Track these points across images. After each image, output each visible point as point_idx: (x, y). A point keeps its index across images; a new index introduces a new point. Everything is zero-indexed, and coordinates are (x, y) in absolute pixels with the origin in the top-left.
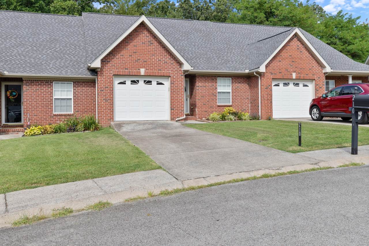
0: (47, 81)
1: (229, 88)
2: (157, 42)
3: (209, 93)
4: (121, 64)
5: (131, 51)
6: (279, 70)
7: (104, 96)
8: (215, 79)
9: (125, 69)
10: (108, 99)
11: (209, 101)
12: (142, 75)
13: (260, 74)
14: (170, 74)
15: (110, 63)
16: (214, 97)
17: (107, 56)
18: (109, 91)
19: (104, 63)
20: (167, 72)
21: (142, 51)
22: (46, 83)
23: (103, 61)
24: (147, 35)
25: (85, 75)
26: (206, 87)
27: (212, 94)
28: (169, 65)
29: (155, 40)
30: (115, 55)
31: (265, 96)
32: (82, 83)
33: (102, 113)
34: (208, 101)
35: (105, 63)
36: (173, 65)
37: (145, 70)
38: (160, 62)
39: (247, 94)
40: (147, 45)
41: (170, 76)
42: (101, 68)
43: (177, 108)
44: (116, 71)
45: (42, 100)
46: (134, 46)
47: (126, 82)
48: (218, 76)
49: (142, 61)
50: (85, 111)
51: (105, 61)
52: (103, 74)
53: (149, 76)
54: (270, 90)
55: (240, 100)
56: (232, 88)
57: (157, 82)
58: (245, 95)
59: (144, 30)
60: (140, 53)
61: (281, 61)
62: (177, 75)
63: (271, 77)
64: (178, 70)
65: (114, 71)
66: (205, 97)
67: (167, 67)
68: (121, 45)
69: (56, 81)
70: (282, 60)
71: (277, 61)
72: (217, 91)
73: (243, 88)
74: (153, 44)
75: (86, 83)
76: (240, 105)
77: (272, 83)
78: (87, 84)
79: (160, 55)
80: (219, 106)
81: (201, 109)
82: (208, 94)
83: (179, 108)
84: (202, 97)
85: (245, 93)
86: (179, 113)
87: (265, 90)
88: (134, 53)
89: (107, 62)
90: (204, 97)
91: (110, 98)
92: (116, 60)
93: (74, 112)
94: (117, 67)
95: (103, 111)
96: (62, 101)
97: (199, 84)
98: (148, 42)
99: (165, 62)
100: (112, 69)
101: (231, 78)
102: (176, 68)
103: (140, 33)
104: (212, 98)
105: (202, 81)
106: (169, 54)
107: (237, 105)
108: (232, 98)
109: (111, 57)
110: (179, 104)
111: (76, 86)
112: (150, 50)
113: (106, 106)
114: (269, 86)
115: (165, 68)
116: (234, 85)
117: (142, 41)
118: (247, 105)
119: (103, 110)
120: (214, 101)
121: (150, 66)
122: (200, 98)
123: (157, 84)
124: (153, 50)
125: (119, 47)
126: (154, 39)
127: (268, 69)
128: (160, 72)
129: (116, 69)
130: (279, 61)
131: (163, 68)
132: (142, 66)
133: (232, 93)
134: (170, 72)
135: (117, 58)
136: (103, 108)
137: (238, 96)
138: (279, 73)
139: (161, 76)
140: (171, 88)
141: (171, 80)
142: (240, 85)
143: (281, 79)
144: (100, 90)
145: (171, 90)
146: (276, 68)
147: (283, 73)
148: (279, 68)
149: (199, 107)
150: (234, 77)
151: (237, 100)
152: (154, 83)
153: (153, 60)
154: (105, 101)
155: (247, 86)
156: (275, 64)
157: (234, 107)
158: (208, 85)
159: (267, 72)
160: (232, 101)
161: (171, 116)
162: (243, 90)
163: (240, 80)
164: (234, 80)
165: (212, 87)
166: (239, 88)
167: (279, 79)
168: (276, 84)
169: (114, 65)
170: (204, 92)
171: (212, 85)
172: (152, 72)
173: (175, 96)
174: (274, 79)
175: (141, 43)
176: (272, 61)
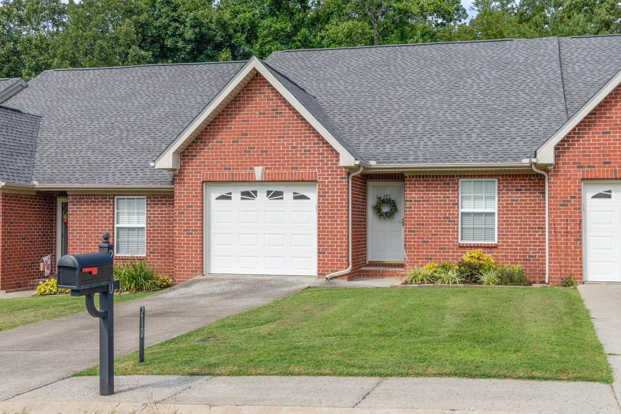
0: (103, 195)
1: (489, 202)
3: (437, 214)
4: (217, 159)
5: (238, 131)
6: (604, 155)
8: (452, 184)
9: (225, 169)
10: (192, 230)
11: (437, 235)
12: (257, 179)
14: (316, 177)
15: (196, 159)
16: (449, 225)
17: (192, 146)
18: (194, 215)
19: (185, 159)
20: (309, 173)
21: (259, 131)
22: (102, 198)
23: (184, 156)
24: (269, 96)
25: (160, 183)
26: (429, 201)
27: (444, 218)
28: (314, 157)
30: (205, 142)
31: (560, 224)
32: (161, 198)
33: (181, 257)
34: (433, 235)
35: (188, 159)
36: (323, 157)
37: (263, 169)
38: (296, 151)
39: (540, 218)
40: (268, 117)
41: (317, 181)
42: (181, 169)
43: (332, 250)
44: (207, 174)
46: (243, 121)
47: (233, 196)
48: (461, 176)
49: (258, 152)
50: (165, 253)
51: (188, 156)
52: (184, 180)
53: (272, 181)
54: (576, 209)
55: (519, 232)
56: (498, 204)
57: (294, 193)
58: (535, 221)
59: (264, 86)
60: (255, 134)
61: (609, 133)
62: (332, 178)
63: (577, 175)
64: (335, 166)
65: (203, 174)
66: (426, 225)
67: (309, 161)
68: (219, 122)
69: (118, 195)
70: (611, 129)
71: (598, 133)
72: (457, 211)
73: (527, 204)
74: (281, 113)
75: (169, 197)
76: (521, 246)
77: (580, 190)
79: (296, 137)
80: (462, 247)
81: (418, 252)
82: (435, 218)
83: (337, 250)
84: (418, 225)
85: (535, 214)
86: (337, 260)
87: (559, 209)
88: (242, 135)
89: (192, 156)
90: (423, 225)
91: (195, 227)
92: (209, 152)
93: (147, 253)
94: (209, 166)
95: (184, 254)
96: (130, 232)
97: (411, 194)
98: (272, 110)
99: (305, 151)
100: (200, 169)
101: (496, 180)
102: (330, 163)
103: (256, 93)
104: (446, 228)
105: (420, 187)
107: (512, 246)
108: (499, 228)
109: (198, 146)
110: (337, 242)
111: (151, 204)
112: (276, 127)
113: (189, 244)
114: (571, 197)
115: (305, 164)
116: (503, 197)
117: (260, 110)
118: (539, 246)
119: (184, 251)
120: (449, 235)
121: (275, 161)
122: (415, 228)
123: (295, 198)
124: (281, 127)
125: (214, 125)
127: (569, 156)
128: (295, 173)
129: (208, 169)
130: (603, 133)
131: (302, 165)
132: (258, 162)
133: (499, 214)
134: (316, 173)
135: (210, 147)
136: (183, 247)
137: (514, 223)
138: (604, 163)
139: (298, 181)
140: (319, 207)
141: (319, 189)
142: (519, 195)
143: (608, 179)
144: (177, 212)
145: (319, 210)
146: (595, 152)
147: (614, 163)
148: (603, 151)
149: (411, 248)
150: (503, 176)
151: (512, 232)
152: (288, 196)
153: (279, 148)
154: (187, 234)
155: (540, 197)
156: (591, 140)
157: (502, 249)
158: (435, 197)
159: (563, 164)
160: (499, 235)
161: (319, 267)
162: (529, 207)
163: (522, 183)
164: (503, 183)
165: (446, 201)
166: (516, 204)
167: (604, 179)
168: (600, 194)
169: (205, 162)
170: (423, 214)
171: (444, 197)
172: (278, 173)
173: (328, 225)
174: (587, 179)
175: (257, 113)
176: (582, 133)
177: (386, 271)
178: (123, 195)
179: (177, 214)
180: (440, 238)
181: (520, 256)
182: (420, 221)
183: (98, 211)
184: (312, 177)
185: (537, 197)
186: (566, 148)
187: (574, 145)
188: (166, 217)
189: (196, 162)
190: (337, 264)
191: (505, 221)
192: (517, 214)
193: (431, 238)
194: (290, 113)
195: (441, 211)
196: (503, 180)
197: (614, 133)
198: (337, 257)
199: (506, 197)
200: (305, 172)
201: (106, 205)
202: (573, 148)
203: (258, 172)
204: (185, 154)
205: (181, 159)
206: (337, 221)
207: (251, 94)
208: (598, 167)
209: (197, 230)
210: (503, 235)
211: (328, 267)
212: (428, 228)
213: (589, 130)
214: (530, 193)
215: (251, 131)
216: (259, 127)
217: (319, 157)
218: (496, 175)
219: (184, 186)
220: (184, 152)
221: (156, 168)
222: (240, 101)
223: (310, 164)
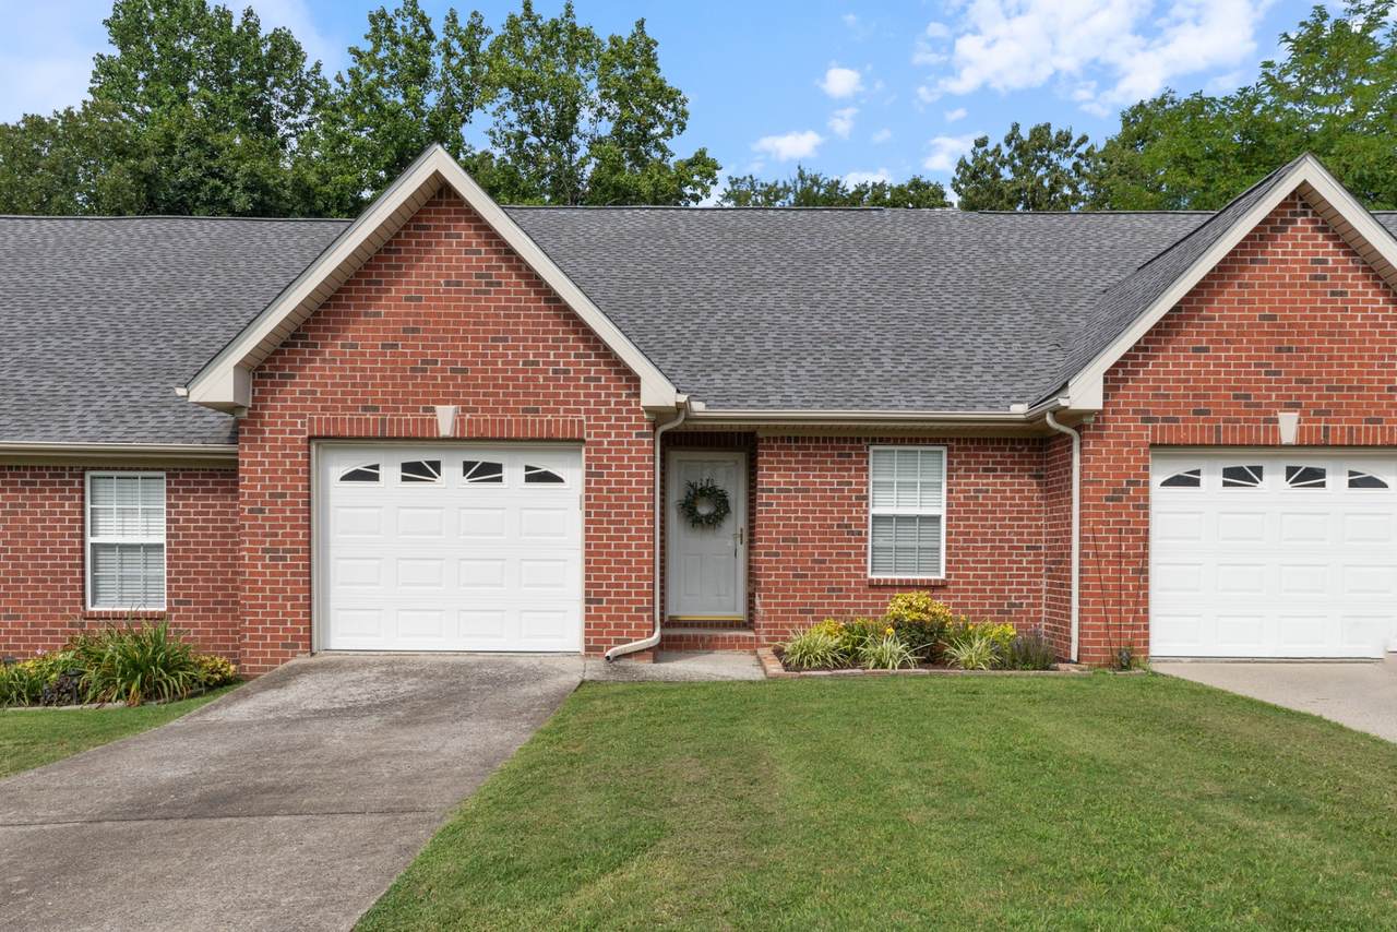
0: (55, 468)
1: (929, 495)
2: (519, 276)
3: (825, 519)
4: (345, 385)
5: (395, 322)
6: (1195, 396)
7: (265, 535)
8: (857, 455)
9: (365, 409)
10: (285, 551)
11: (824, 562)
12: (442, 434)
13: (1077, 420)
14: (581, 431)
15: (293, 385)
16: (850, 540)
17: (283, 353)
18: (288, 514)
19: (265, 384)
20: (565, 421)
21: (448, 323)
22: (51, 476)
23: (261, 376)
24: (470, 244)
25: (200, 440)
26: (807, 491)
27: (839, 526)
28: (576, 387)
29: (509, 268)
30: (315, 345)
31: (1107, 539)
32: (204, 476)
33: (256, 614)
34: (815, 561)
35: (273, 384)
36: (596, 387)
37: (456, 411)
38: (535, 371)
39: (1030, 527)
40: (469, 292)
41: (584, 441)
42: (255, 407)
43: (617, 594)
44: (320, 420)
45: (39, 550)
46: (407, 299)
47: (382, 472)
48: (873, 439)
49: (444, 370)
50: (216, 603)
51: (272, 376)
52: (263, 432)
54: (1137, 507)
55: (989, 555)
56: (948, 498)
57: (528, 468)
58: (1022, 534)
59: (459, 220)
60: (437, 331)
62: (617, 435)
63: (1141, 436)
64: (624, 408)
65: (311, 420)
66: (803, 540)
67: (566, 395)
68: (347, 299)
69: (93, 469)
71: (1184, 350)
72: (866, 512)
73: (1007, 498)
74: (499, 284)
75: (223, 476)
76: (993, 583)
77: (1146, 468)
78: (225, 483)
79: (534, 340)
80: (875, 586)
81: (783, 597)
82: (820, 526)
83: (629, 594)
84: (784, 540)
85: (1022, 519)
86: (629, 618)
87: (1104, 507)
88: (405, 330)
89: (281, 376)
90: (795, 540)
91: (292, 543)
92: (324, 369)
93: (169, 603)
94: (326, 400)
95: (264, 606)
96: (128, 556)
97: (771, 476)
98: (478, 276)
99: (555, 371)
100: (303, 408)
101: (944, 450)
102: (613, 400)
103: (439, 236)
104: (842, 547)
105: (790, 462)
106: (576, 332)
107: (976, 584)
108: (948, 548)
109: (298, 353)
110: (630, 578)
111: (178, 491)
112: (487, 316)
113: (277, 582)
114: (1129, 483)
115: (556, 403)
116: (959, 484)
117: (449, 275)
118: (1029, 583)
119: (264, 598)
120: (848, 562)
121: (485, 394)
122: (778, 547)
123: (529, 479)
124: (498, 316)
125: (336, 306)
126: (503, 260)
127: (1127, 396)
128: (533, 422)
129: (323, 409)
130: (1195, 349)
131: (548, 403)
132: (444, 394)
133: (949, 519)
134: (581, 422)
135: (327, 357)
136: (263, 590)
137: (979, 538)
138: (1195, 412)
139: (541, 440)
140: (588, 498)
141: (588, 459)
142: (991, 480)
143: (1203, 446)
144: (247, 508)
145: (588, 506)
146: (1178, 388)
147: (1216, 413)
148: (1194, 388)
149: (770, 590)
150: (958, 440)
151: (975, 555)
152: (513, 473)
153: (496, 363)
154: (272, 559)
155: (1031, 484)
156: (1170, 364)
157: (958, 591)
158: (821, 483)
159: (1114, 412)
160: (948, 562)
161: (587, 633)
162: (1011, 505)
163: (996, 457)
164: (959, 456)
165: (842, 491)
166: (984, 498)
167: (1194, 445)
168: (1178, 477)
169: (314, 392)
170: (796, 519)
171: (839, 484)
172: (494, 421)
173: (609, 538)
174: (1161, 445)
175: (442, 281)
176: (1153, 350)
177: (717, 639)
178: (108, 469)
179: (246, 513)
180: (831, 569)
181: (991, 605)
182: (789, 533)
183: (43, 506)
184: (572, 432)
185: (1025, 484)
186: (1120, 380)
187: (1137, 372)
188: (215, 521)
189: (293, 392)
190: (629, 626)
191: (961, 534)
192: (986, 519)
193: (813, 569)
194: (519, 284)
195: (832, 512)
196: (958, 449)
197: (1216, 350)
198: (629, 610)
199: (965, 484)
200: (555, 420)
201: (63, 491)
202: (1134, 380)
203: (446, 418)
204: (263, 371)
205: (255, 384)
206: (629, 530)
207: (427, 236)
208: (1184, 420)
209: (297, 551)
210: (957, 562)
211: (609, 633)
212: (807, 547)
213: (1167, 342)
214: (1012, 477)
215: (426, 323)
216: (446, 315)
217: (588, 387)
218: (945, 440)
219: (263, 448)
220: (261, 368)
221: (192, 399)
222: (399, 251)
223: (568, 403)
